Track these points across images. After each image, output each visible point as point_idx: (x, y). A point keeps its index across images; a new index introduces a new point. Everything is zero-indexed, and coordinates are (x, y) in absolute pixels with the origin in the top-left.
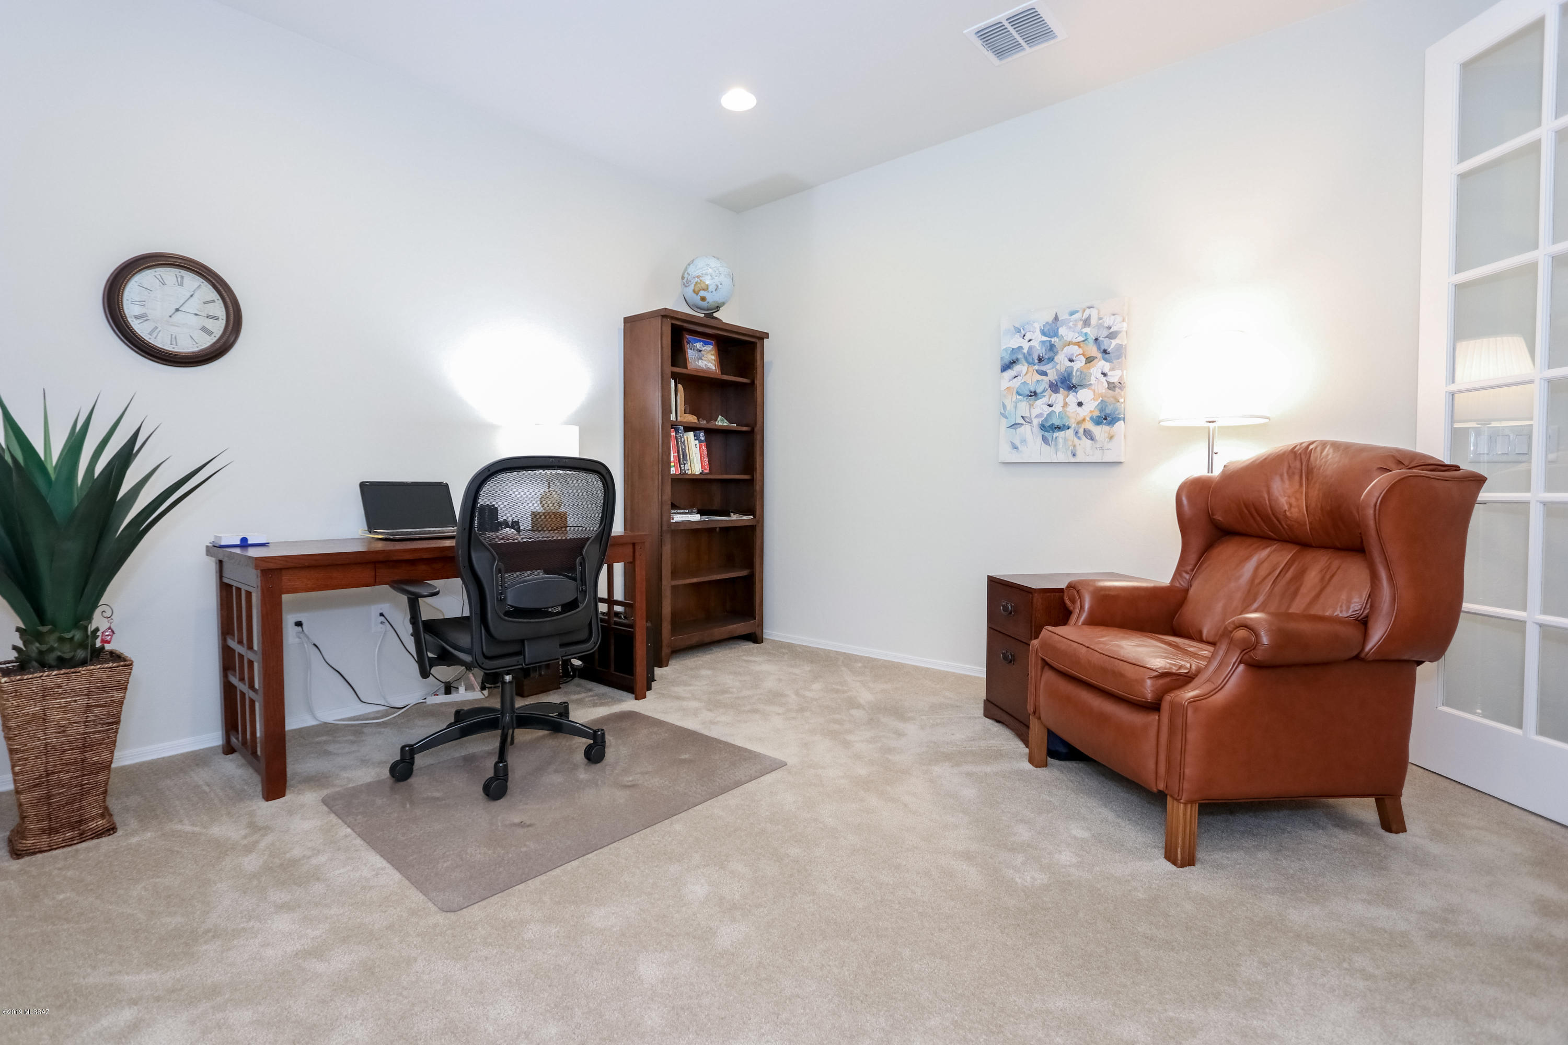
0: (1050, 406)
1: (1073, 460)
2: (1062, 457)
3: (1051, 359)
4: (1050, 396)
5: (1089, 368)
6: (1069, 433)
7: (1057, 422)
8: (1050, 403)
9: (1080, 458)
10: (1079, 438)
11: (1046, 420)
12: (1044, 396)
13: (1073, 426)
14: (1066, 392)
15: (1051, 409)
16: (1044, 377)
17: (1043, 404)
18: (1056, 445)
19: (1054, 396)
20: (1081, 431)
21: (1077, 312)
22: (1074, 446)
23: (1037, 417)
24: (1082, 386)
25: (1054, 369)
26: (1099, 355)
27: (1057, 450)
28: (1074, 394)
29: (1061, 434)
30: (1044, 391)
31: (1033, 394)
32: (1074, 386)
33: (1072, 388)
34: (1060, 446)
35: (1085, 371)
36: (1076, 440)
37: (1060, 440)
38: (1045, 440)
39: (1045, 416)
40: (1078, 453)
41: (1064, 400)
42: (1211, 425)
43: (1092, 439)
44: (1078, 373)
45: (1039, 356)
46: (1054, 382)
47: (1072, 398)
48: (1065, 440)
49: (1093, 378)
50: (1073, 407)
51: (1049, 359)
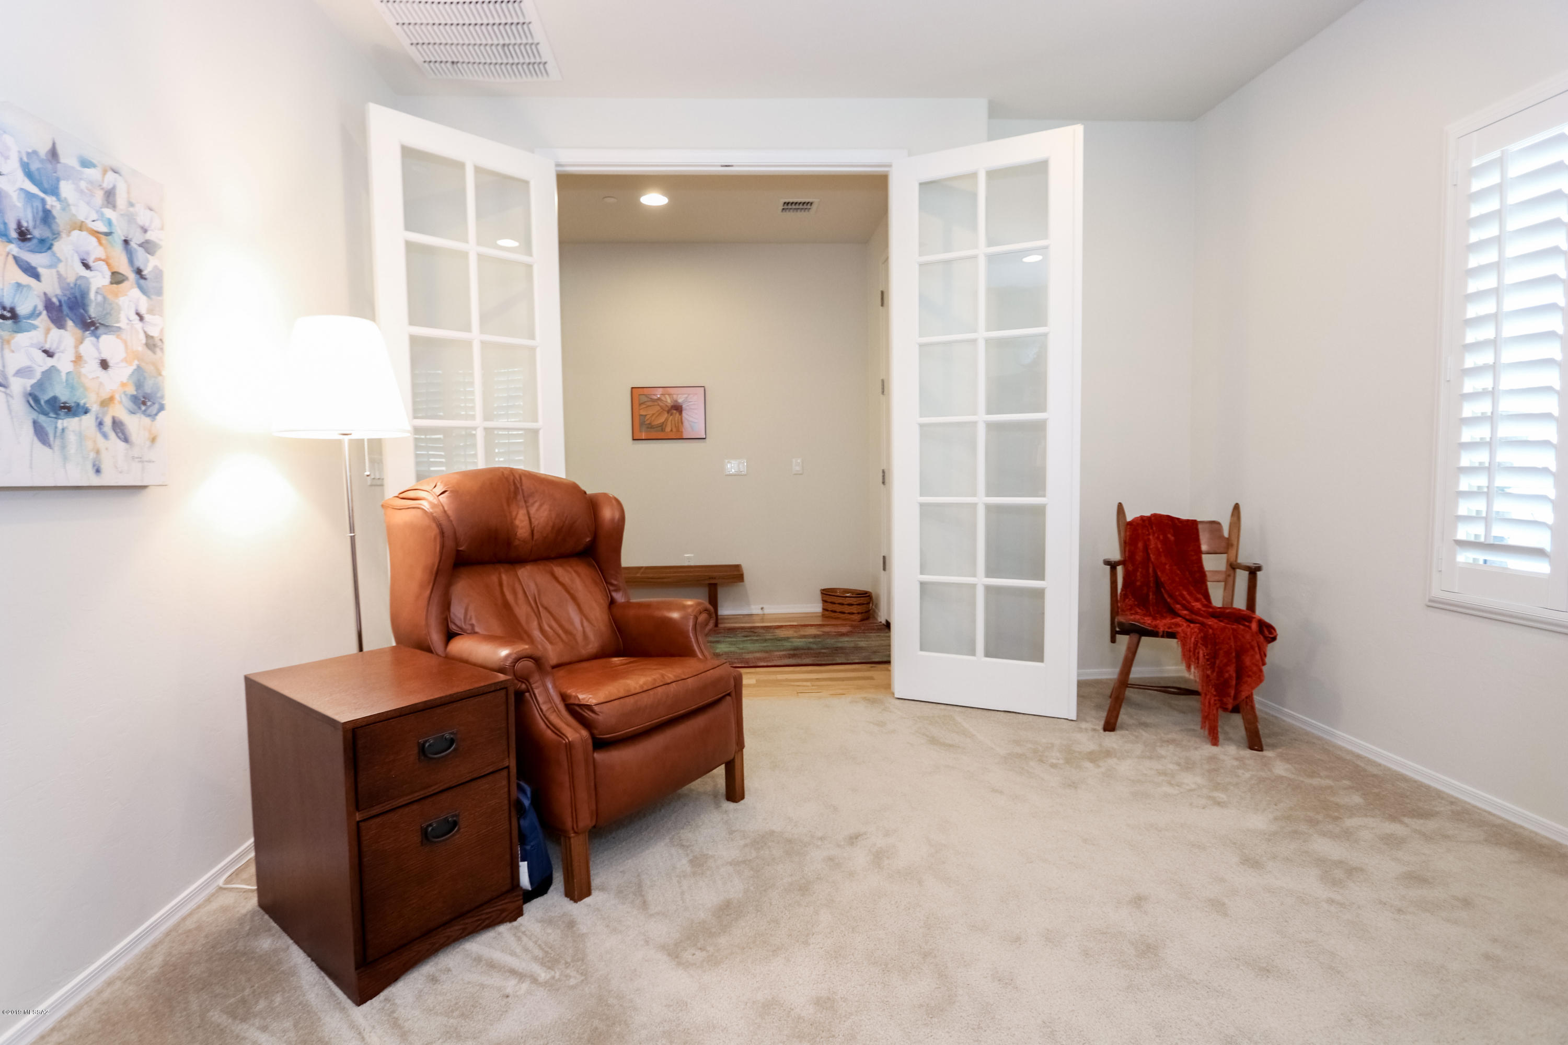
0: (49, 354)
1: (95, 481)
2: (78, 475)
3: (48, 245)
4: (48, 331)
5: (116, 295)
6: (88, 421)
7: (64, 396)
8: (47, 347)
9: (107, 479)
10: (105, 436)
11: (40, 385)
12: (35, 327)
13: (95, 408)
14: (78, 332)
15: (50, 362)
16: (31, 281)
17: (32, 345)
18: (63, 447)
19: (55, 332)
20: (108, 422)
21: (94, 166)
22: (98, 452)
23: (19, 373)
24: (109, 328)
25: (54, 271)
26: (131, 276)
27: (65, 458)
28: (93, 339)
29: (71, 424)
30: (34, 314)
31: (8, 315)
32: (93, 324)
33: (89, 325)
34: (72, 448)
35: (110, 297)
36: (99, 437)
37: (72, 438)
38: (40, 433)
39: (38, 376)
40: (106, 466)
41: (76, 347)
42: (346, 438)
43: (128, 441)
44: (100, 298)
45: (19, 225)
46: (55, 300)
47: (91, 348)
48: (81, 437)
49: (123, 317)
50: (91, 368)
51: (42, 241)
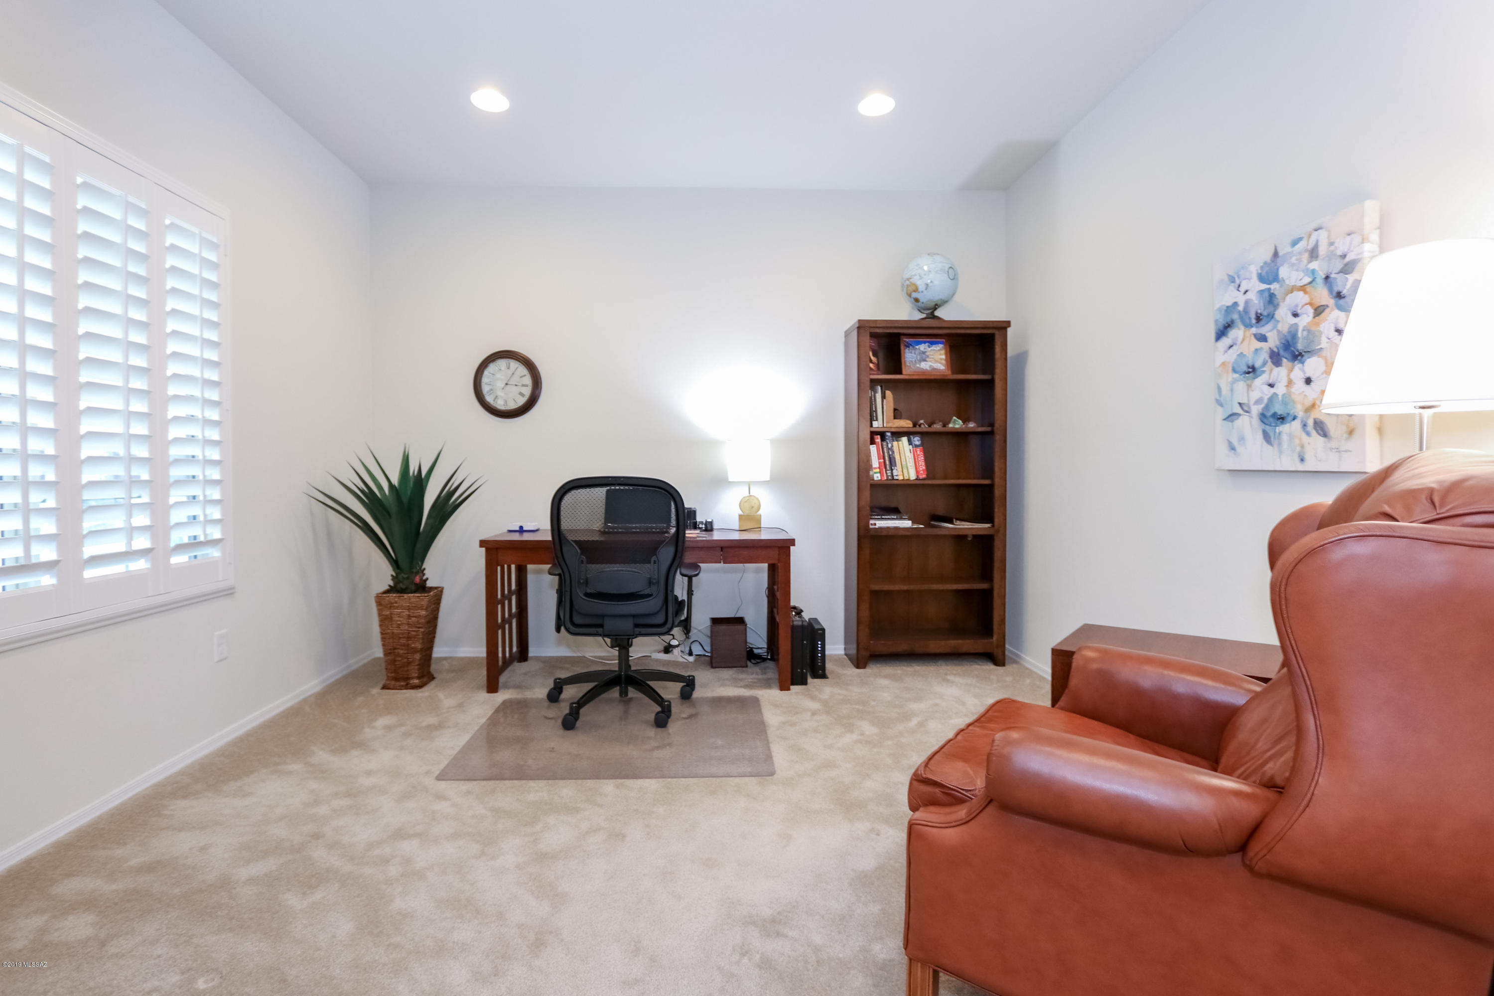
0: (1271, 386)
1: (1300, 467)
2: (1289, 462)
3: (1271, 316)
4: (1271, 371)
5: (1318, 324)
6: (1296, 425)
7: (1279, 409)
8: (1271, 382)
9: (1309, 466)
10: (1308, 434)
11: (1267, 407)
12: (1264, 372)
13: (1300, 414)
14: (1290, 364)
15: (1272, 390)
16: (1263, 344)
17: (1263, 384)
18: (1280, 444)
19: (1276, 370)
20: (1310, 423)
21: (1301, 239)
22: (1302, 446)
23: (1257, 402)
24: (1310, 353)
25: (1275, 331)
26: (1331, 302)
27: (1281, 452)
28: (1300, 365)
29: (1285, 429)
30: (1264, 364)
31: (1250, 370)
32: (1300, 354)
33: (1297, 356)
34: (1285, 445)
35: (1313, 328)
36: (1304, 436)
37: (1285, 437)
38: (1267, 437)
39: (1265, 401)
40: (1308, 457)
41: (1289, 375)
42: (1427, 413)
43: (1325, 435)
44: (1305, 333)
45: (1257, 313)
46: (1275, 350)
47: (1298, 373)
48: (1291, 436)
49: (1324, 339)
50: (1299, 385)
51: (1268, 315)
